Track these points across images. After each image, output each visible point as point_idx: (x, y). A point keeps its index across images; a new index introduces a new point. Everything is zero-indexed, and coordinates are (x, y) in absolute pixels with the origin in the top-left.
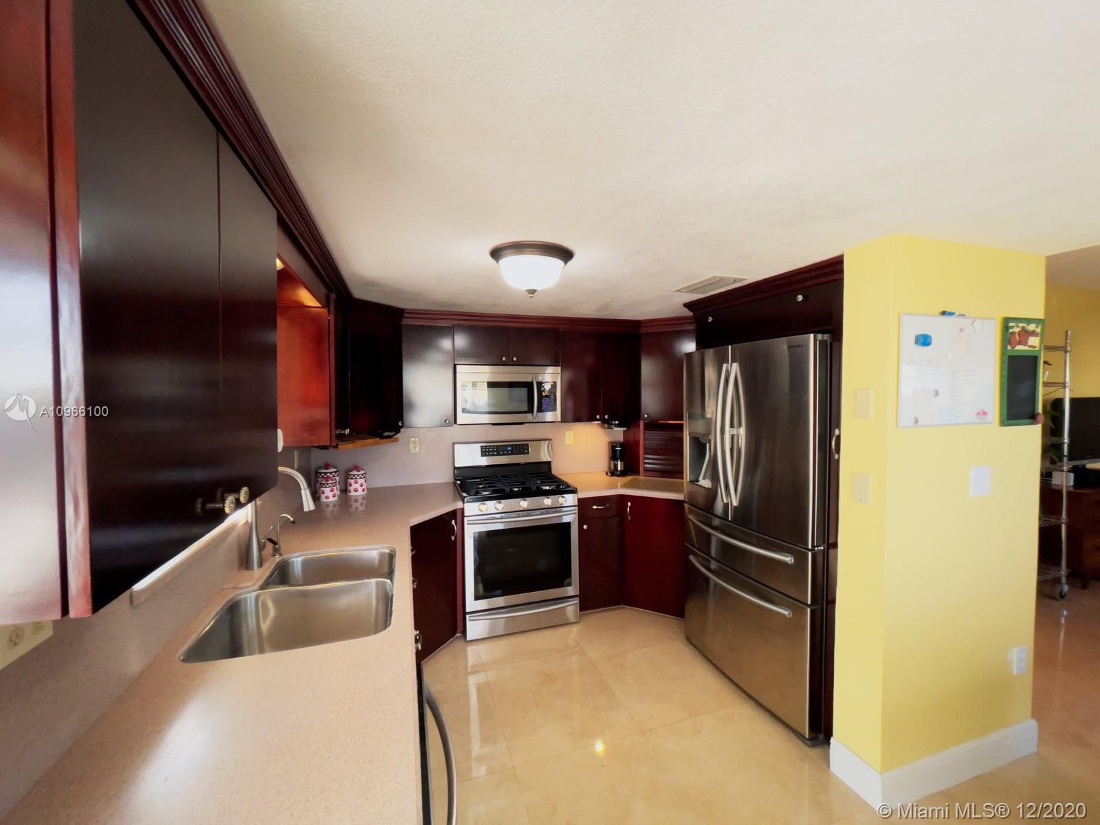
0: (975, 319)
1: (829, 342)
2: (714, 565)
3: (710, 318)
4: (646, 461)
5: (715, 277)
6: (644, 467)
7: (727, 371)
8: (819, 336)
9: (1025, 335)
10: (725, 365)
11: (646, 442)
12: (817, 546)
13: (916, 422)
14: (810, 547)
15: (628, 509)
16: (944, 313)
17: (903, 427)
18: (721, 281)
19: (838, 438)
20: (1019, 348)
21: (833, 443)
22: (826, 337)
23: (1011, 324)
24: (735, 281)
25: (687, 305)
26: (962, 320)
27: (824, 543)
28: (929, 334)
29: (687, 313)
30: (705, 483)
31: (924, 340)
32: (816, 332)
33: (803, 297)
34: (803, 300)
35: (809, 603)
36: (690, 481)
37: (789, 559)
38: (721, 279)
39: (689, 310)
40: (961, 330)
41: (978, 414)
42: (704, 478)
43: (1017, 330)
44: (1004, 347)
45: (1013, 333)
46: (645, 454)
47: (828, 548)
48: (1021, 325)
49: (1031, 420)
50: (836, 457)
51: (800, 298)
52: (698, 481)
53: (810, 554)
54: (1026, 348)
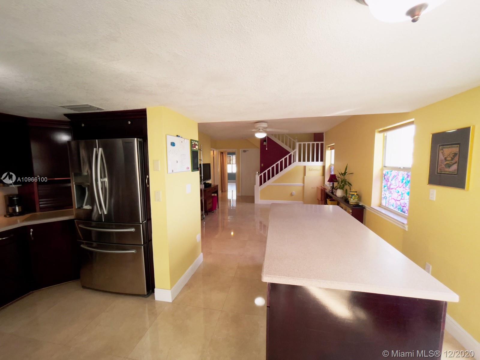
0: (185, 139)
1: (142, 142)
2: (95, 244)
3: (83, 124)
4: (40, 203)
5: (87, 105)
6: (40, 207)
7: (96, 152)
8: (139, 139)
9: (195, 145)
10: (95, 149)
11: (39, 192)
12: (144, 222)
13: (173, 171)
14: (141, 222)
15: (31, 234)
16: (177, 136)
17: (169, 173)
18: (91, 107)
19: (148, 179)
20: (194, 149)
21: (147, 181)
22: (141, 140)
23: (192, 142)
24: (98, 109)
25: (66, 115)
26: (181, 139)
27: (146, 219)
28: (174, 142)
29: (66, 119)
30: (88, 207)
31: (173, 144)
32: (137, 138)
33: (131, 122)
34: (130, 124)
35: (143, 244)
36: (77, 208)
37: (133, 230)
38: (91, 106)
39: (68, 118)
40: (182, 142)
41: (187, 168)
42: (86, 205)
43: (193, 143)
44: (191, 148)
45: (193, 144)
46: (39, 199)
47: (147, 221)
48: (194, 142)
49: (197, 170)
50: (148, 186)
51: (129, 123)
52: (83, 207)
53: (141, 225)
54: (196, 149)
